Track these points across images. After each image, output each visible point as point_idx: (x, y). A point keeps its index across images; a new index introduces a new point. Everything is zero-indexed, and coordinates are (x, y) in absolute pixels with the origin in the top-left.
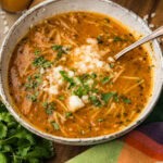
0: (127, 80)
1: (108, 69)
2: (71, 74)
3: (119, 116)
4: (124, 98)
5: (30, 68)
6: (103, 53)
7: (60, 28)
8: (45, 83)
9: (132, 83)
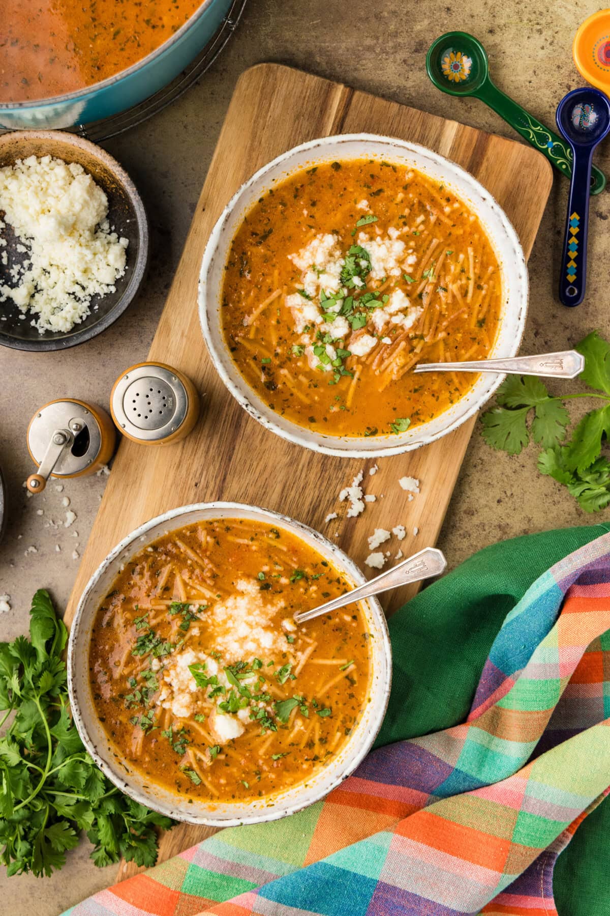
0: (324, 666)
1: (284, 647)
2: (213, 668)
3: (310, 745)
4: (319, 706)
5: (130, 660)
6: (272, 610)
7: (179, 559)
8: (164, 694)
9: (334, 671)
